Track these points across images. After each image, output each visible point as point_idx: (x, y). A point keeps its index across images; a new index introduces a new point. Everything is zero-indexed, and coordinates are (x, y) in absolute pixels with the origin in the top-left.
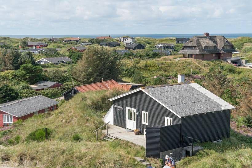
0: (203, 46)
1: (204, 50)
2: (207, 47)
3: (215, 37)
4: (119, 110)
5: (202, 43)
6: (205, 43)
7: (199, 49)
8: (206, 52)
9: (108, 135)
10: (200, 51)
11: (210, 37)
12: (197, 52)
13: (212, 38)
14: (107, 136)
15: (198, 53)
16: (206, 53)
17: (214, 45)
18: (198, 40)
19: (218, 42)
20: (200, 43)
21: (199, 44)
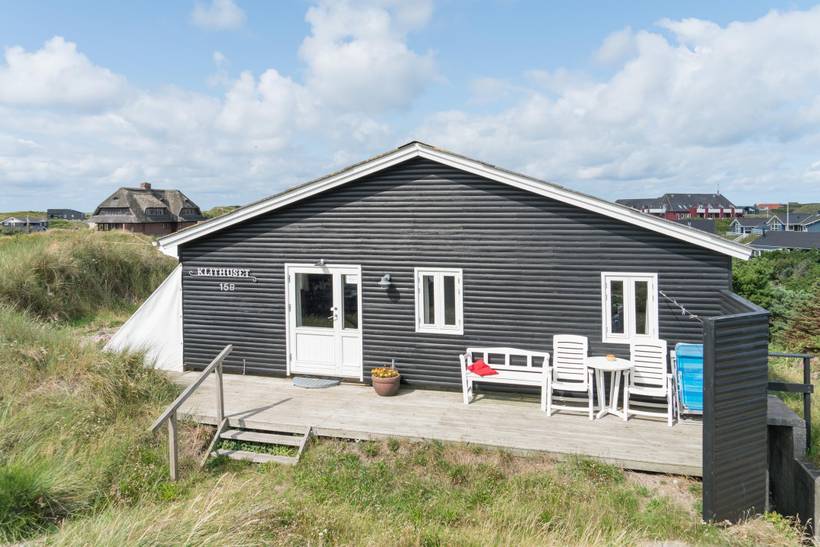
0: (144, 209)
1: (145, 215)
2: (151, 209)
3: (163, 191)
4: (224, 286)
5: (139, 201)
6: (145, 202)
7: (135, 212)
8: (149, 220)
9: (227, 427)
10: (138, 216)
11: (152, 191)
12: (133, 218)
13: (157, 194)
14: (223, 436)
15: (133, 221)
16: (151, 221)
17: (164, 206)
18: (130, 196)
19: (171, 201)
20: (135, 201)
21: (134, 204)
